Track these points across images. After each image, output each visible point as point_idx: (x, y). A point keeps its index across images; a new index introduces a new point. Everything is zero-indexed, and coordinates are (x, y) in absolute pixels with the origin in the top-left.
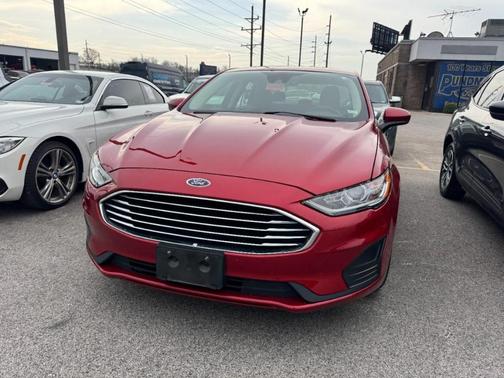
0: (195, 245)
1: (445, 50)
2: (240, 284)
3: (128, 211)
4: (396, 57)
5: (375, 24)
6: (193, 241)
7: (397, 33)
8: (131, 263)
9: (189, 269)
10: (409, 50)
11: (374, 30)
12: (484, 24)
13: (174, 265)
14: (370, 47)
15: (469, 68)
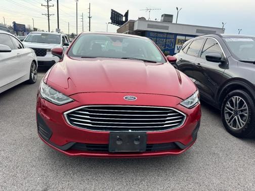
0: (130, 131)
1: (149, 26)
2: (151, 147)
3: (88, 117)
4: (128, 28)
5: (112, 10)
6: (128, 129)
7: (122, 15)
8: (87, 146)
9: (128, 144)
10: (133, 25)
11: (112, 13)
12: (162, 16)
13: (119, 143)
14: (111, 21)
15: (159, 35)
